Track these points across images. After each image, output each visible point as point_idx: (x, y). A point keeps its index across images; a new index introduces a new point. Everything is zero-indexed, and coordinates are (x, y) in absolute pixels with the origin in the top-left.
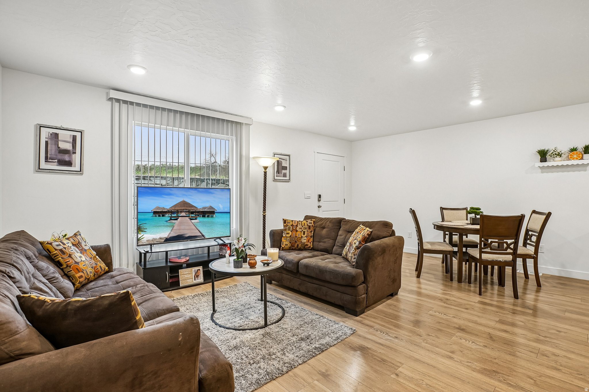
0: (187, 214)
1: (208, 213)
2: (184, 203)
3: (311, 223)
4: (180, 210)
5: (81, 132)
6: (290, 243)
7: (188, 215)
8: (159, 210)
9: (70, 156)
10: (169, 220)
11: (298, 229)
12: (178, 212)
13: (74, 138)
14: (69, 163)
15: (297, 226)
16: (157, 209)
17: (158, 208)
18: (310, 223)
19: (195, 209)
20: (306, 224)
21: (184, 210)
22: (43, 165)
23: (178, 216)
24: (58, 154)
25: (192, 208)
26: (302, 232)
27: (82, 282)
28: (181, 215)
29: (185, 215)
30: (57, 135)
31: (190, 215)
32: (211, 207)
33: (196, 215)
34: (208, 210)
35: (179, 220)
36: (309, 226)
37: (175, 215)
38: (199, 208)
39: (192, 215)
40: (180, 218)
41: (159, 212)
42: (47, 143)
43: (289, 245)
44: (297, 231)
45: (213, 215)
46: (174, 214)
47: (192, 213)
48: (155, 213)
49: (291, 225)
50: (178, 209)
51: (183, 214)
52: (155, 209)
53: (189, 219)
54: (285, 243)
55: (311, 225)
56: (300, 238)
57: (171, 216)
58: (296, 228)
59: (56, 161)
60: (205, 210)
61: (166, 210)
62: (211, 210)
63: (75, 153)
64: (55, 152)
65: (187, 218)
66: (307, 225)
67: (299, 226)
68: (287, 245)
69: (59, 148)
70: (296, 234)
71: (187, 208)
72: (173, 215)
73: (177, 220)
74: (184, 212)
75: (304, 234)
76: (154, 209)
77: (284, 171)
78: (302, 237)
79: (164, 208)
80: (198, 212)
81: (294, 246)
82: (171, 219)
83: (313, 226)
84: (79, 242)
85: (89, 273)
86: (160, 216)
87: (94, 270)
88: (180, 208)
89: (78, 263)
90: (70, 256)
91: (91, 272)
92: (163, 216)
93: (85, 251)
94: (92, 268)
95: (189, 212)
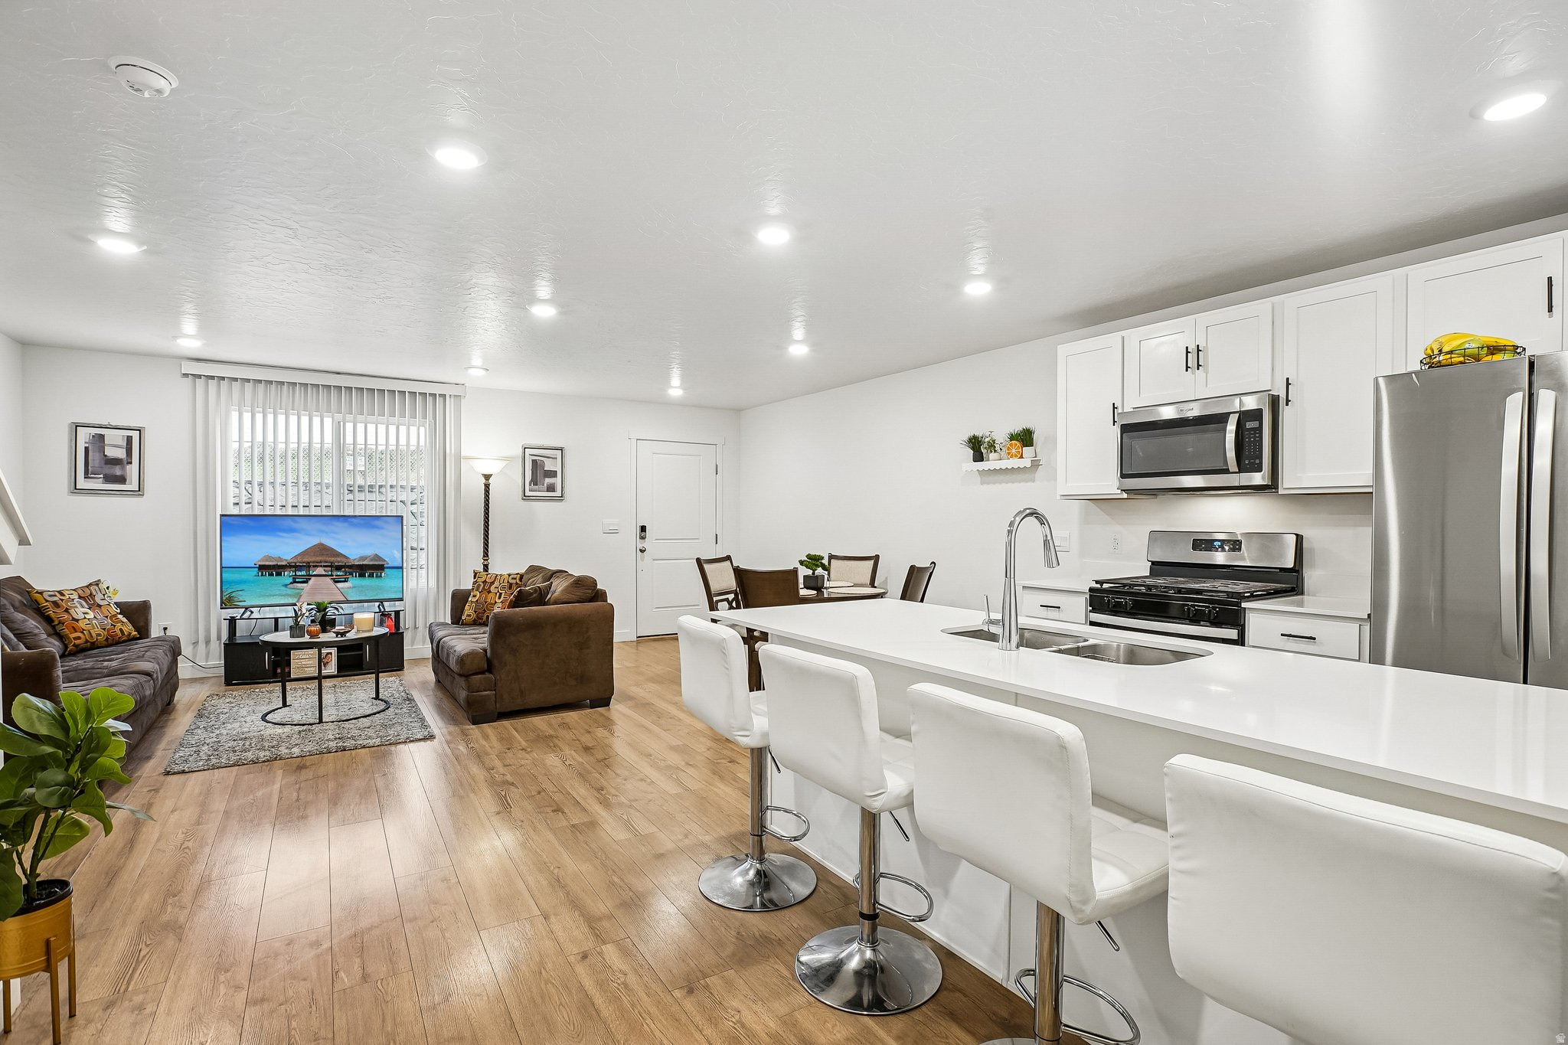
0: (327, 572)
1: (371, 568)
2: (322, 549)
3: (516, 579)
4: (314, 562)
5: (140, 430)
6: (475, 612)
7: (330, 573)
8: (271, 563)
9: (123, 468)
10: (291, 583)
11: (492, 589)
12: (308, 566)
13: (129, 439)
14: (121, 479)
15: (493, 583)
16: (267, 560)
17: (269, 558)
18: (513, 578)
19: (344, 560)
20: (506, 581)
21: (321, 562)
22: (85, 484)
23: (309, 575)
24: (104, 466)
25: (339, 559)
26: (498, 594)
27: (79, 645)
28: (315, 573)
29: (324, 573)
30: (101, 436)
31: (334, 573)
32: (377, 558)
33: (346, 572)
34: (371, 563)
35: (310, 582)
36: (511, 584)
37: (303, 573)
38: (352, 558)
39: (338, 573)
40: (313, 578)
41: (270, 566)
42: (87, 449)
43: (474, 616)
44: (489, 592)
45: (381, 574)
46: (301, 571)
47: (338, 568)
48: (262, 568)
49: (483, 582)
50: (310, 560)
51: (320, 571)
52: (262, 560)
53: (332, 581)
54: (469, 611)
55: (514, 581)
56: (492, 604)
57: (296, 575)
58: (489, 587)
59: (102, 476)
60: (364, 563)
61: (283, 563)
62: (376, 563)
63: (131, 463)
64: (100, 462)
65: (328, 579)
66: (508, 582)
67: (496, 584)
68: (470, 616)
69: (106, 456)
70: (486, 598)
71: (328, 559)
72: (299, 573)
73: (307, 581)
74: (321, 566)
75: (499, 598)
76: (260, 561)
77: (548, 481)
78: (496, 602)
79: (280, 559)
80: (351, 567)
81: (482, 619)
82: (295, 582)
83: (517, 583)
84: (91, 594)
85: (94, 635)
86: (272, 575)
87: (106, 633)
88: (313, 559)
89: (77, 621)
90: (67, 611)
91: (99, 635)
92: (279, 574)
93: (100, 606)
94: (104, 629)
95: (331, 566)
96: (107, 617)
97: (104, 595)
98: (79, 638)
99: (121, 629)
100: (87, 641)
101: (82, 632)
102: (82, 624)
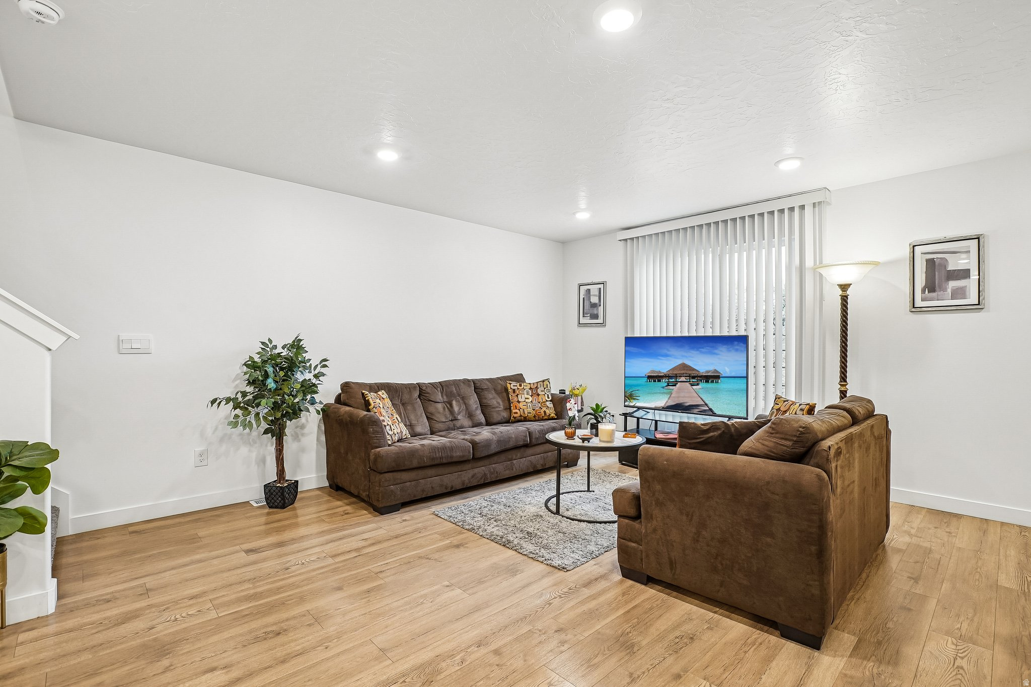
0: (687, 379)
1: (712, 378)
2: (684, 366)
4: (679, 374)
5: (604, 284)
8: (653, 374)
9: (597, 310)
12: (676, 376)
13: (600, 289)
14: (595, 316)
17: (653, 371)
19: (697, 373)
21: (683, 374)
22: (583, 321)
23: (677, 381)
24: (590, 308)
25: (694, 372)
28: (680, 380)
29: (685, 380)
30: (589, 290)
31: (691, 380)
32: (716, 371)
33: (697, 380)
34: (712, 374)
35: (677, 385)
37: (673, 380)
38: (701, 371)
39: (694, 381)
40: (679, 383)
41: (653, 376)
42: (584, 298)
47: (694, 377)
48: (649, 377)
50: (677, 372)
51: (683, 379)
52: (648, 372)
53: (689, 385)
57: (669, 381)
59: (589, 315)
60: (709, 374)
61: (661, 374)
62: (715, 374)
63: (600, 306)
64: (588, 306)
65: (687, 383)
69: (591, 302)
71: (687, 372)
72: (671, 380)
73: (675, 385)
74: (683, 376)
79: (660, 372)
80: (700, 377)
82: (668, 385)
84: (537, 387)
85: (526, 412)
86: (656, 381)
87: (534, 413)
88: (679, 372)
89: (519, 402)
90: (517, 396)
91: (530, 413)
92: (659, 381)
93: (538, 395)
94: (534, 410)
95: (689, 376)
96: (539, 402)
97: (545, 388)
98: (517, 413)
99: (545, 412)
100: (521, 416)
101: (519, 410)
102: (521, 405)
